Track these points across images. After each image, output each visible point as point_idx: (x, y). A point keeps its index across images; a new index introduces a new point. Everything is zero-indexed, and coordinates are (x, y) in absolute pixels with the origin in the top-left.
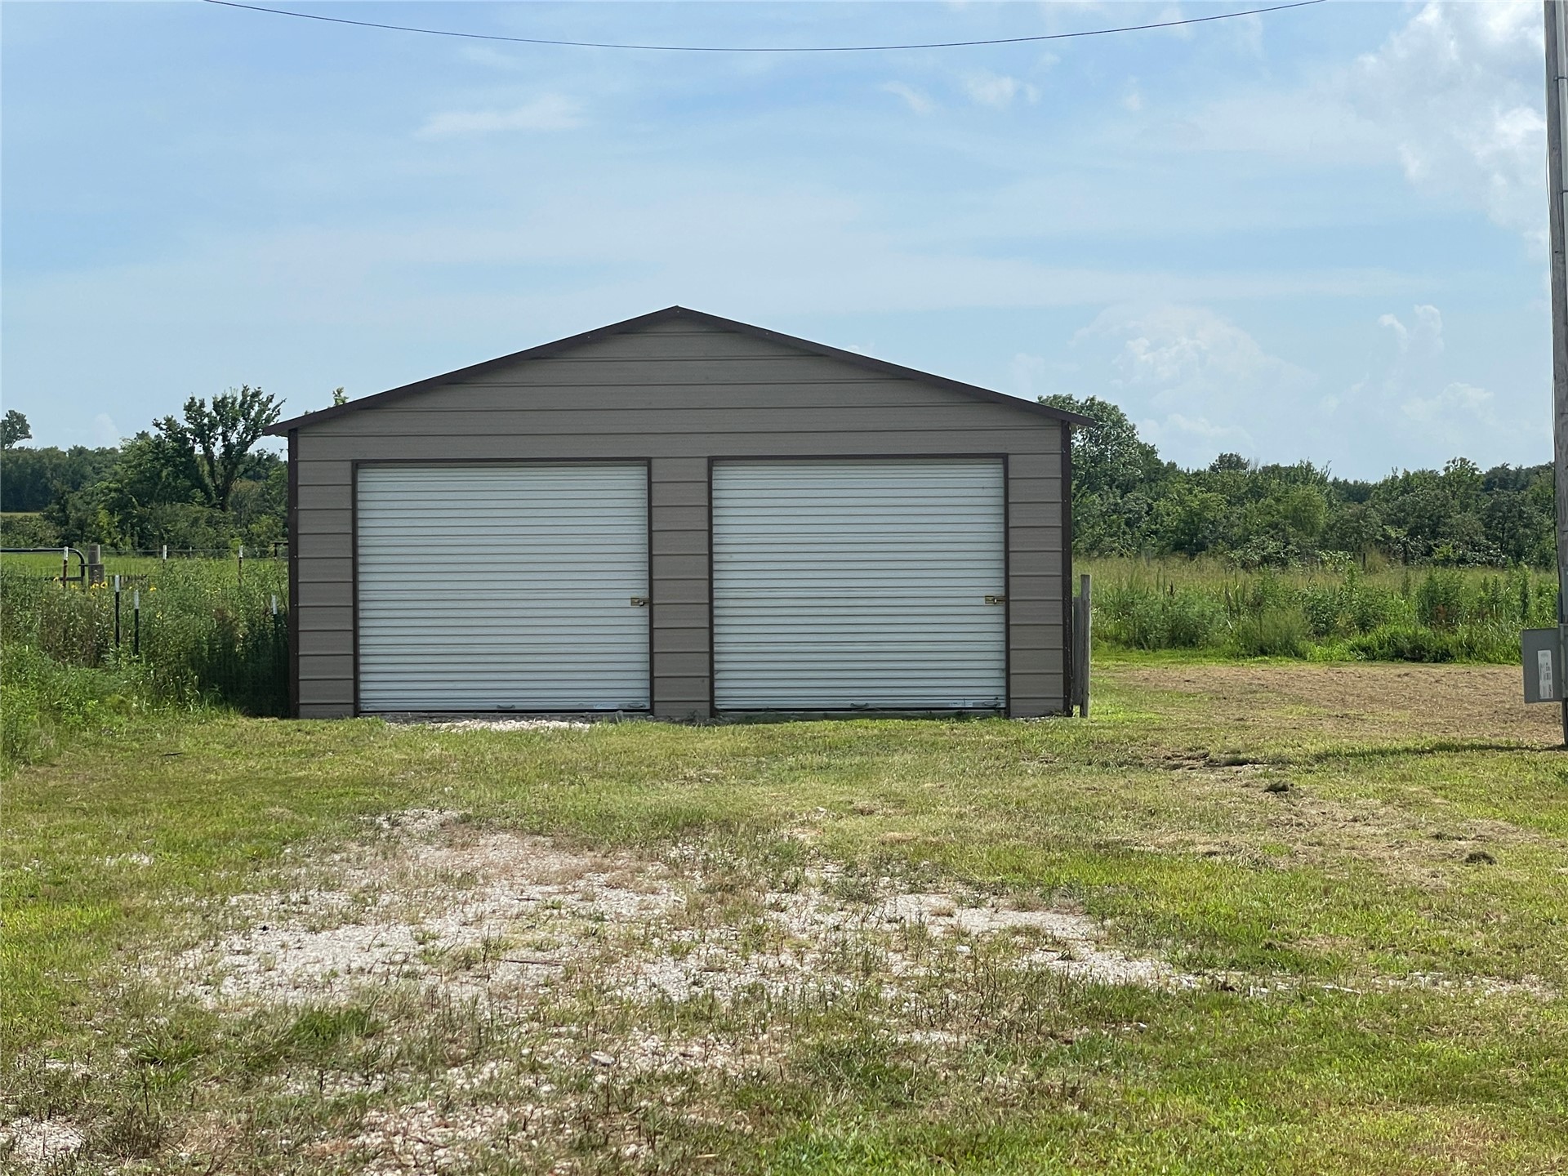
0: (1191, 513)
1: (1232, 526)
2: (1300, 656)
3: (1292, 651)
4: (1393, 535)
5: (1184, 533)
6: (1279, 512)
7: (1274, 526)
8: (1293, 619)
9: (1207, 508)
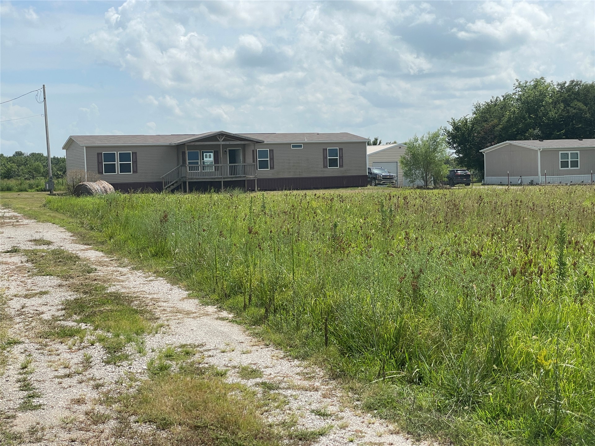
0: (8, 169)
1: (19, 172)
2: (27, 191)
3: (26, 191)
4: (59, 173)
5: (7, 174)
6: (31, 168)
7: (30, 172)
8: (26, 186)
9: (12, 167)
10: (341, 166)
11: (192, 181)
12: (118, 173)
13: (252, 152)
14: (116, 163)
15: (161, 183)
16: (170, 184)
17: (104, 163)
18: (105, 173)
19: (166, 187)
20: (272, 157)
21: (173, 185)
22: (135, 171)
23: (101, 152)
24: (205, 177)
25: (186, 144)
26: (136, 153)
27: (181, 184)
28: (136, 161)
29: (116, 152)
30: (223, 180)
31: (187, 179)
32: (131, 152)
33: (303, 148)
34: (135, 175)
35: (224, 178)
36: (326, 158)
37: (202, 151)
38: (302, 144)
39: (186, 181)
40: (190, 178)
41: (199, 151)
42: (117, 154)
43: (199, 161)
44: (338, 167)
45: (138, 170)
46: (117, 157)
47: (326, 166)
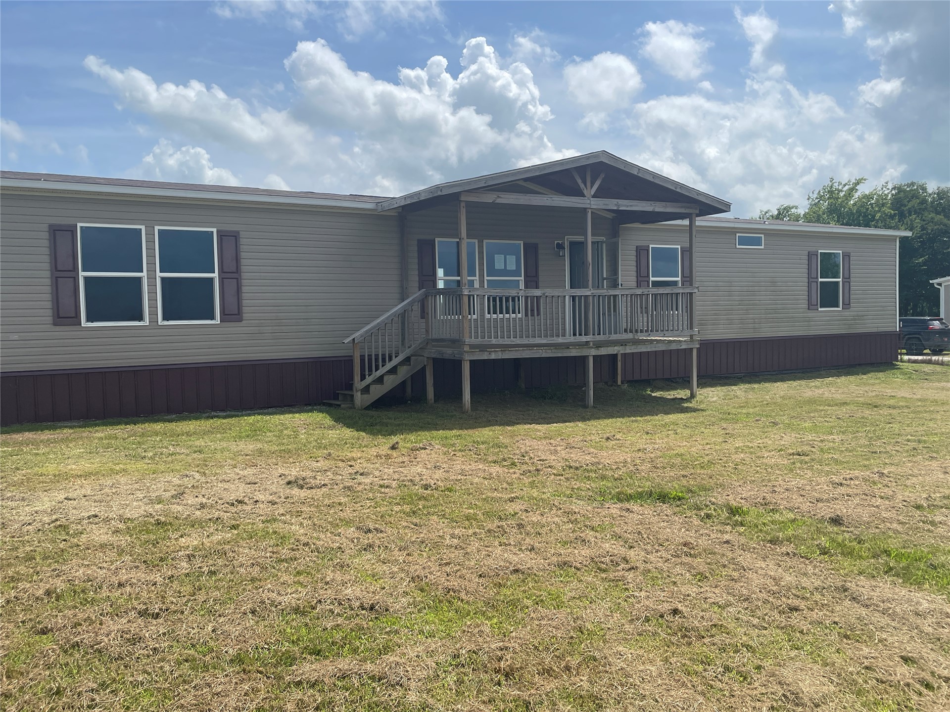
10: (847, 305)
11: (485, 356)
12: (153, 320)
13: (634, 253)
14: (144, 274)
15: (348, 361)
16: (382, 371)
17: (82, 274)
18: (89, 319)
19: (369, 380)
21: (393, 371)
22: (232, 315)
23: (69, 221)
24: (532, 341)
25: (463, 198)
26: (235, 236)
27: (423, 369)
28: (238, 270)
29: (143, 228)
30: (594, 352)
31: (466, 348)
32: (215, 230)
33: (762, 247)
34: (233, 328)
35: (598, 345)
36: (816, 280)
37: (486, 243)
38: (763, 236)
39: (457, 357)
40: (479, 343)
41: (476, 241)
42: (150, 234)
43: (477, 278)
44: (840, 309)
45: (245, 310)
46: (151, 249)
47: (814, 302)
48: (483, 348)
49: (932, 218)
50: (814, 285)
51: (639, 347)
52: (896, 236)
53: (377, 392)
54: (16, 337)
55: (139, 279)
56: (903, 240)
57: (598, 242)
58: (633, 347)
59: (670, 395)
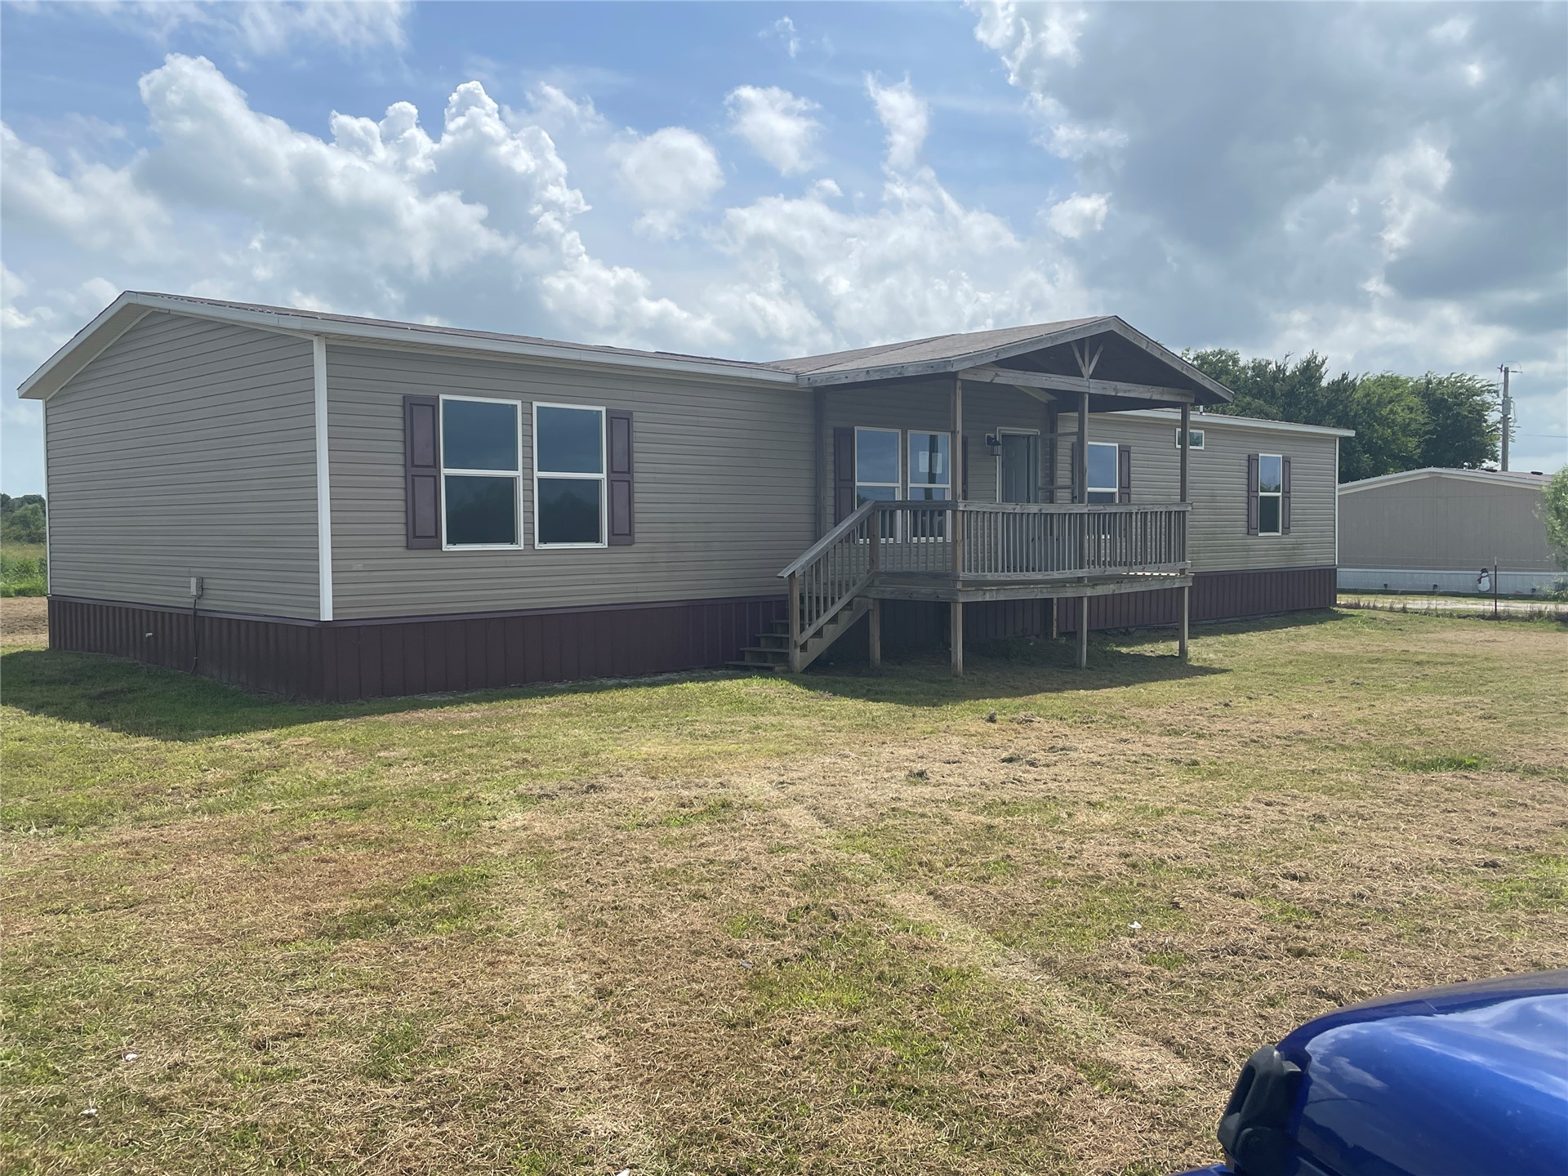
10: (1286, 529)
11: (980, 597)
12: (529, 543)
13: (1069, 453)
14: (519, 474)
16: (824, 618)
17: (444, 471)
18: (450, 540)
19: (809, 631)
20: (1125, 484)
21: (836, 619)
22: (622, 535)
23: (429, 394)
25: (960, 376)
26: (628, 418)
28: (630, 469)
29: (518, 403)
30: (1089, 592)
31: (959, 586)
32: (603, 409)
33: (1202, 448)
34: (625, 555)
35: (1095, 581)
36: (1255, 494)
37: (911, 435)
38: (1203, 432)
39: (943, 598)
40: (974, 578)
41: (899, 431)
42: (528, 414)
43: (900, 485)
44: (1279, 534)
45: (637, 527)
46: (528, 436)
47: (1254, 526)
48: (980, 585)
49: (1249, 404)
50: (1254, 499)
51: (1135, 584)
52: (1335, 436)
53: (818, 648)
54: (358, 565)
55: (511, 481)
56: (1343, 439)
57: (1029, 436)
58: (1128, 585)
59: (1147, 649)
